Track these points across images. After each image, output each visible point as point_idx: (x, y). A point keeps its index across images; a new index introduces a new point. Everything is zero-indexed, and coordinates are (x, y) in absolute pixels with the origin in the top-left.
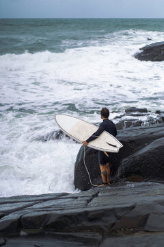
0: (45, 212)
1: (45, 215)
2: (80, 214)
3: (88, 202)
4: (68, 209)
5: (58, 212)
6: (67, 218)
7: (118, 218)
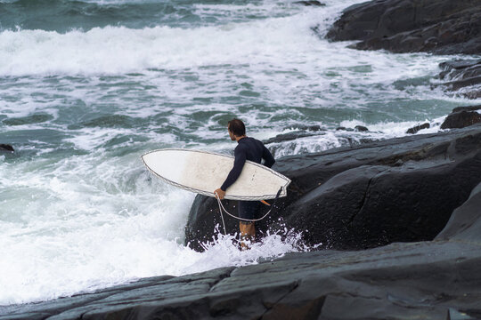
0: (129, 305)
1: (129, 310)
2: (195, 304)
3: (211, 287)
4: (172, 298)
5: (154, 303)
6: (170, 314)
7: (268, 307)
